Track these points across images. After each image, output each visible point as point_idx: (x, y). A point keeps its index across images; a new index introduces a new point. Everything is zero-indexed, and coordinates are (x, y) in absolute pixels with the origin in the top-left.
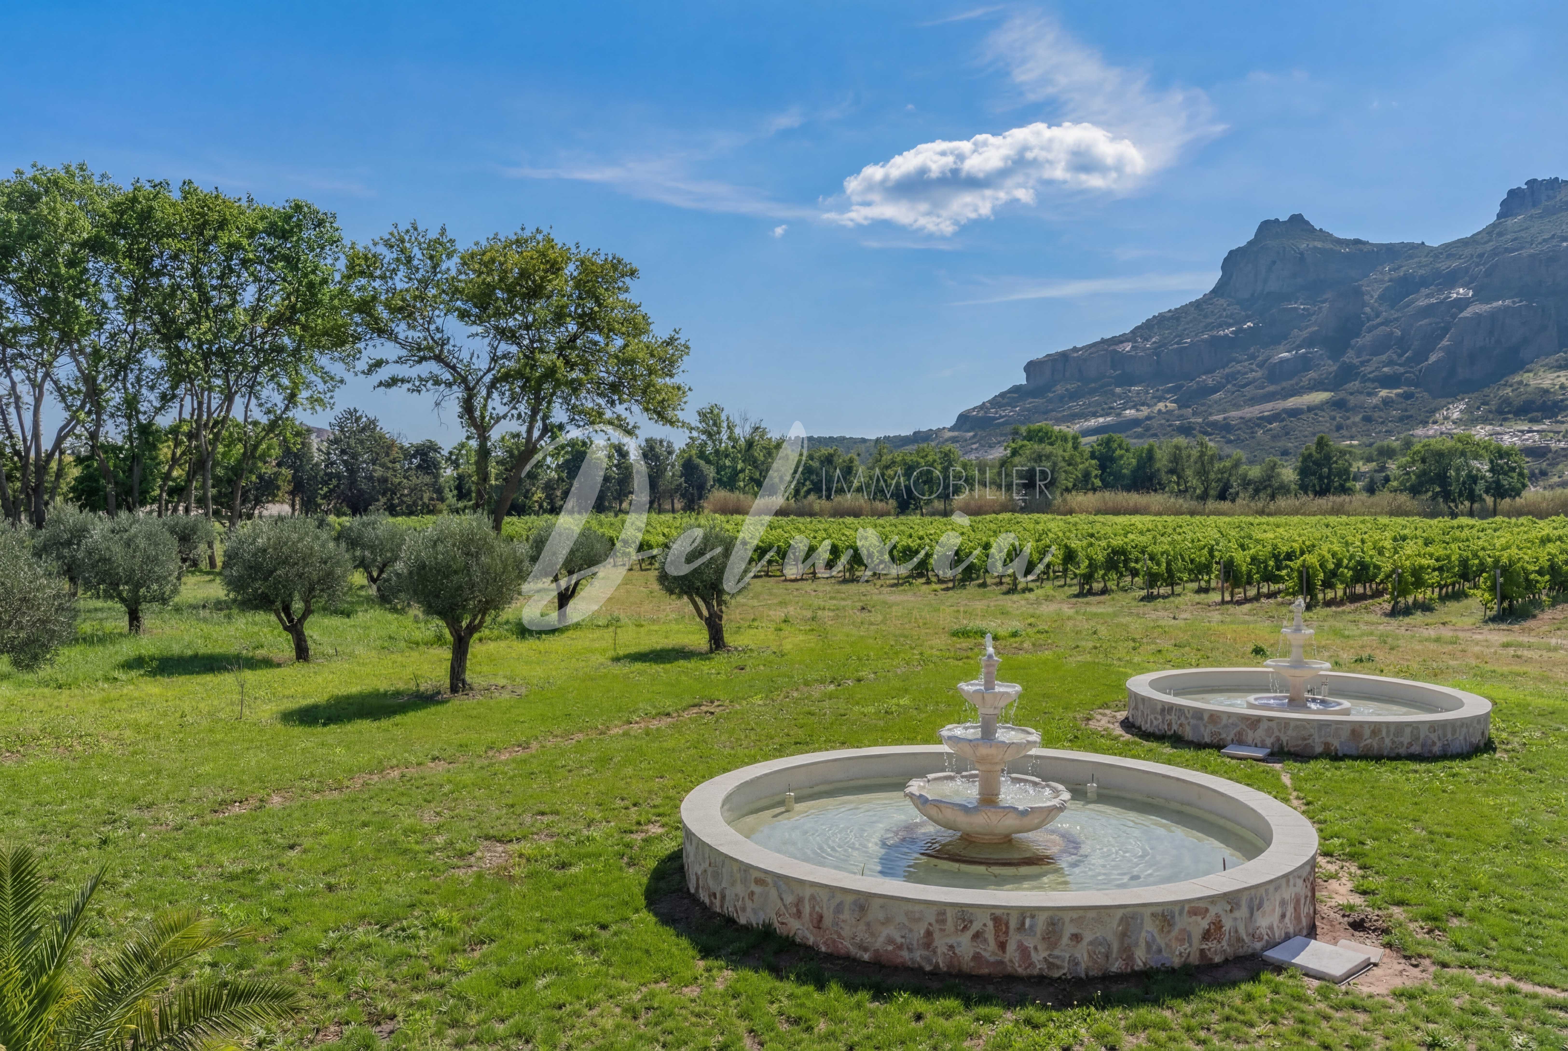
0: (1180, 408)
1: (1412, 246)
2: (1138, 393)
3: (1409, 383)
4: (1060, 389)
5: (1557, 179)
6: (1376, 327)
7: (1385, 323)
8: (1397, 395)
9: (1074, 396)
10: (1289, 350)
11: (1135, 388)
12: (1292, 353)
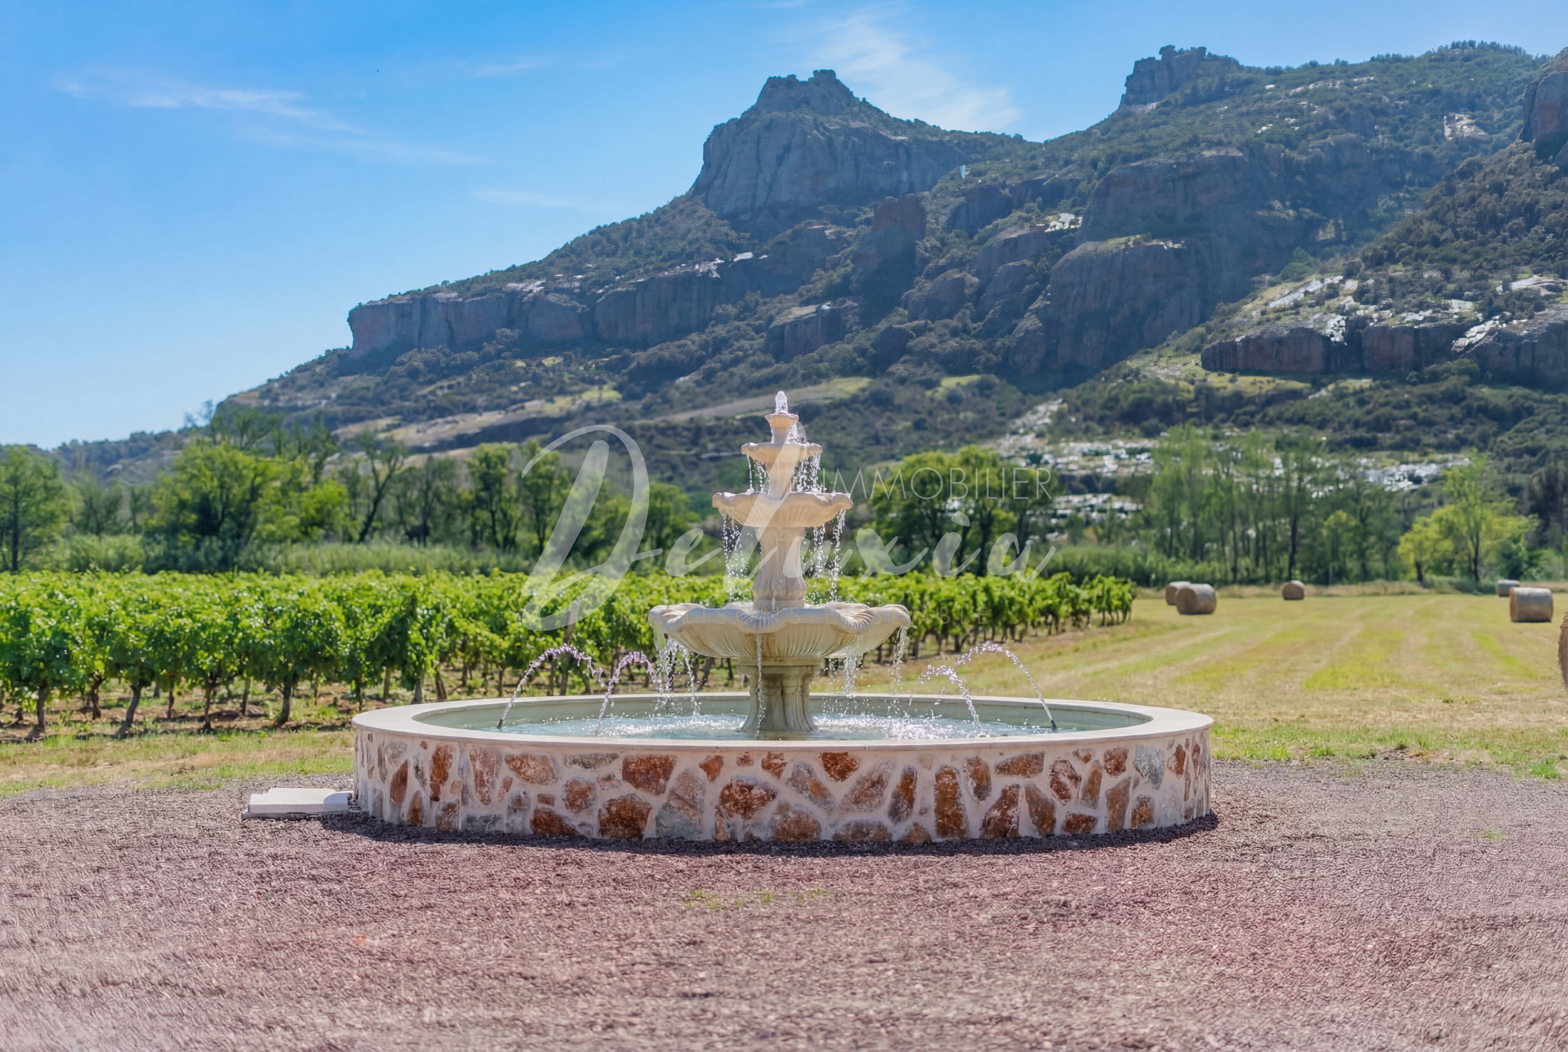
0: (625, 399)
1: (1003, 139)
2: (553, 369)
3: (988, 368)
4: (416, 359)
5: (1203, 49)
6: (941, 270)
7: (952, 264)
8: (969, 385)
9: (438, 372)
10: (805, 303)
11: (549, 362)
12: (811, 309)
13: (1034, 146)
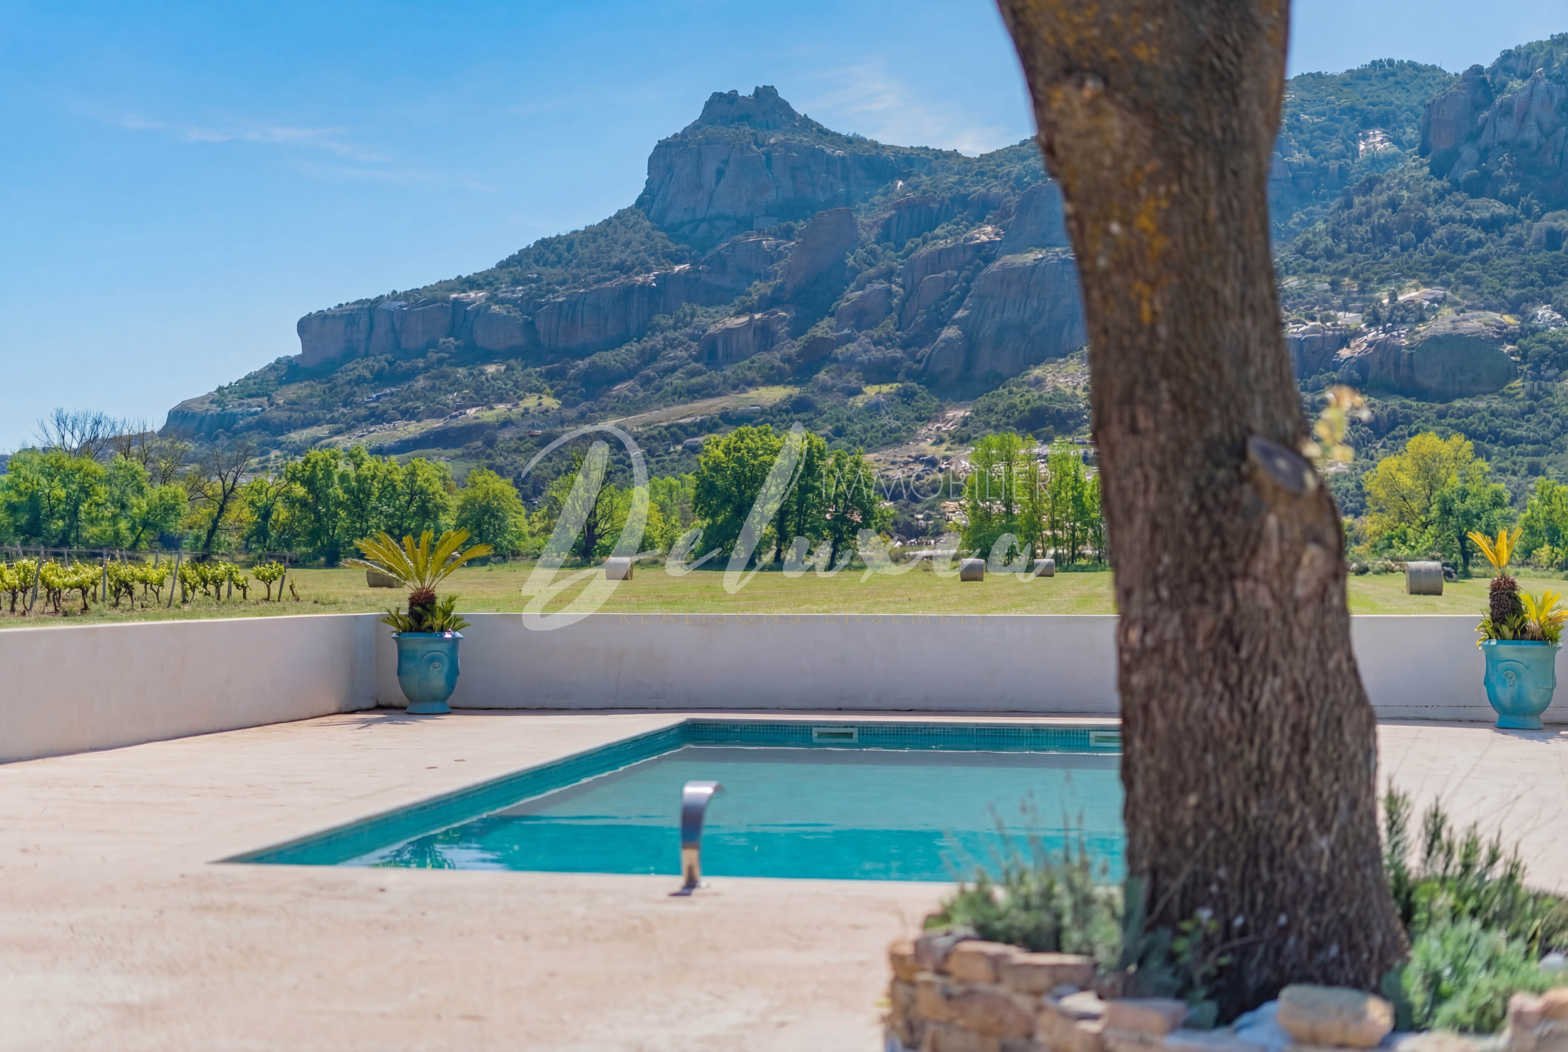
0: (562, 407)
1: (938, 154)
2: (495, 376)
3: (911, 375)
4: (360, 368)
6: (869, 281)
7: (879, 275)
8: (890, 394)
9: (382, 379)
10: (738, 314)
11: (491, 369)
12: (744, 319)
13: (968, 161)
